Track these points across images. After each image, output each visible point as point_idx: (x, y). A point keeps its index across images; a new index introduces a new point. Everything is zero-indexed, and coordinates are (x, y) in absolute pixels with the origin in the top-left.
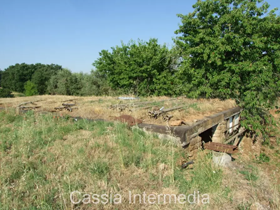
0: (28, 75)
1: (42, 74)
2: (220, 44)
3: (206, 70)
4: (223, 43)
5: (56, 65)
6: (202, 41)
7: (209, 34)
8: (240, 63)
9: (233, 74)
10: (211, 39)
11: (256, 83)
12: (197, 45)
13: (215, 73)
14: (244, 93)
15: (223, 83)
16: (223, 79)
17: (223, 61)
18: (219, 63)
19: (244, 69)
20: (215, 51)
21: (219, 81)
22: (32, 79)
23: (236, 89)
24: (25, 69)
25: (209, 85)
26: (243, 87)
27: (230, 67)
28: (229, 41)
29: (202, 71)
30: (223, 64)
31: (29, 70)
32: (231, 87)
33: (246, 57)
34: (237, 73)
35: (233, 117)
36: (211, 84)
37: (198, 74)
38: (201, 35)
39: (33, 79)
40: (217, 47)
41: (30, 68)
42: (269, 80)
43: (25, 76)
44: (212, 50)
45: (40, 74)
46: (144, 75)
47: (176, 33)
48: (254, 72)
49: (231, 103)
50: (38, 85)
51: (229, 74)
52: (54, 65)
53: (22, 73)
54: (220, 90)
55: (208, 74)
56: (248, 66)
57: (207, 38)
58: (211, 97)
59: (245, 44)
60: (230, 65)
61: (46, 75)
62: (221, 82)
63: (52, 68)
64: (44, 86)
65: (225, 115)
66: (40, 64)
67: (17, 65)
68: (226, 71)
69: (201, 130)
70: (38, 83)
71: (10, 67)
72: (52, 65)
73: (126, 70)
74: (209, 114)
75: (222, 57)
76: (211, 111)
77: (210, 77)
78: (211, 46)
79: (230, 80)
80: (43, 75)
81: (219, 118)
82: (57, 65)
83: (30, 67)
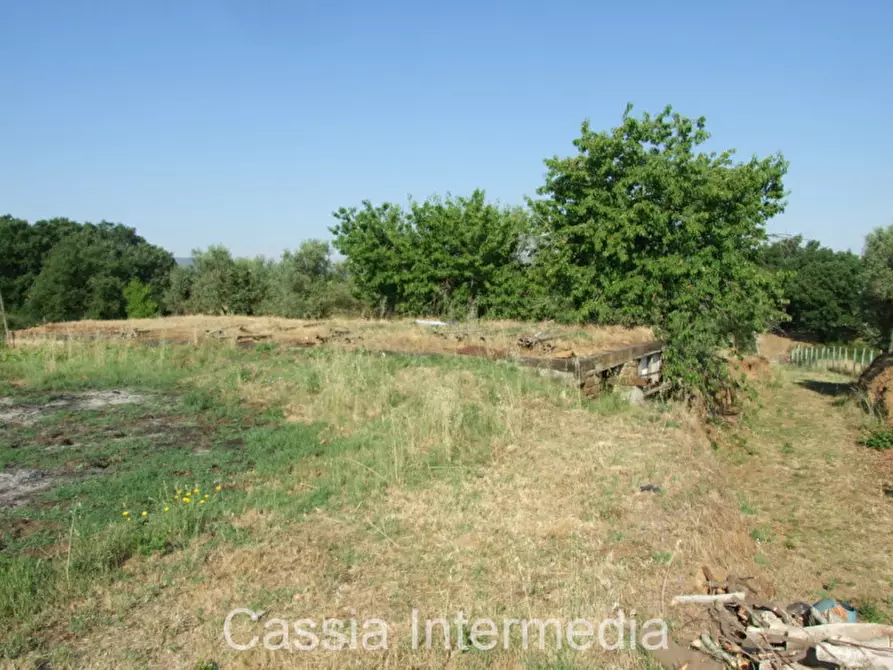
0: (30, 254)
1: (78, 252)
2: (626, 223)
3: (597, 270)
4: (631, 221)
5: (116, 225)
6: (591, 212)
7: (606, 202)
8: (662, 260)
9: (649, 279)
10: (608, 210)
11: (689, 297)
12: (583, 219)
13: (615, 275)
14: (670, 315)
15: (631, 296)
16: (631, 288)
17: (630, 252)
18: (624, 257)
19: (669, 271)
20: (616, 235)
21: (623, 291)
22: (44, 268)
23: (655, 307)
24: (17, 237)
25: (603, 297)
26: (667, 304)
27: (644, 266)
28: (643, 217)
29: (591, 271)
30: (631, 258)
31: (33, 240)
32: (645, 303)
33: (673, 247)
34: (656, 277)
35: (649, 358)
36: (606, 296)
37: (582, 275)
38: (589, 201)
39: (48, 267)
40: (621, 226)
41: (34, 234)
42: (712, 290)
43: (19, 256)
44: (610, 232)
45: (73, 253)
46: (467, 274)
47: (540, 191)
48: (687, 275)
49: (646, 333)
50: (66, 286)
51: (641, 279)
52: (111, 224)
53: (10, 249)
54: (625, 308)
55: (602, 278)
56: (675, 264)
57: (602, 209)
58: (608, 323)
59: (670, 224)
60: (643, 262)
61: (92, 256)
62: (626, 293)
63: (104, 237)
64: (83, 291)
65: (635, 350)
66: (65, 222)
68: (635, 272)
69: (599, 368)
70: (64, 282)
72: (105, 224)
73: (420, 261)
74: (609, 348)
75: (629, 246)
76: (612, 344)
77: (606, 284)
78: (610, 225)
79: (644, 290)
80: (81, 255)
81: (625, 354)
82: (121, 226)
83: (36, 231)
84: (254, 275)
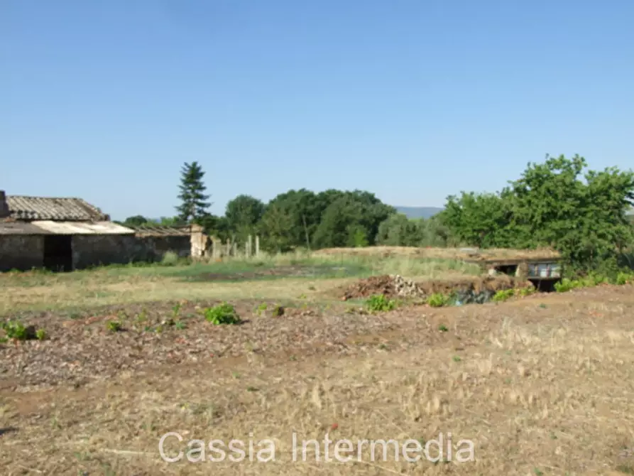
0: (315, 212)
1: (341, 211)
22: (322, 220)
24: (309, 202)
31: (317, 203)
39: (324, 220)
41: (317, 200)
45: (338, 211)
52: (360, 192)
53: (305, 209)
61: (348, 212)
63: (357, 200)
65: (528, 260)
67: (292, 192)
69: (495, 264)
70: (333, 229)
71: (279, 197)
72: (357, 191)
80: (342, 213)
81: (518, 261)
84: (418, 227)
